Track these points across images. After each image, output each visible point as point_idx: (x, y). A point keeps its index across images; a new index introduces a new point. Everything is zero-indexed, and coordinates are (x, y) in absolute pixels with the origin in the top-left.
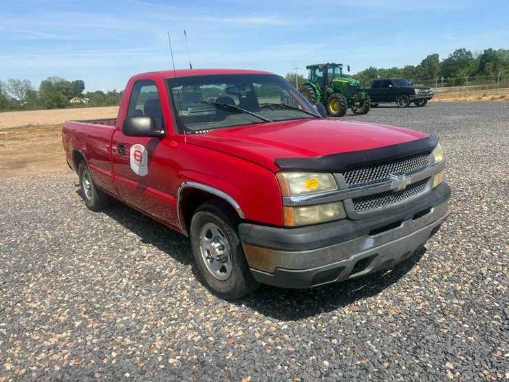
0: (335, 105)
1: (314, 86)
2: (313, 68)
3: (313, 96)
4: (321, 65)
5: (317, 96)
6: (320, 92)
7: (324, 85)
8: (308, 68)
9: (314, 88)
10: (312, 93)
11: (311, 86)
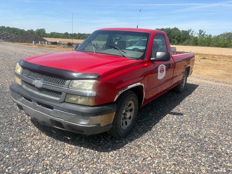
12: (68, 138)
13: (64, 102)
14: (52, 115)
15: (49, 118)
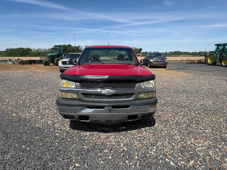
0: (225, 62)
1: (217, 53)
2: (218, 45)
3: (215, 57)
4: (222, 44)
5: (217, 57)
6: (220, 56)
7: (222, 52)
8: (216, 45)
9: (217, 54)
10: (215, 56)
11: (215, 53)
12: (123, 128)
13: (136, 99)
14: (129, 112)
15: (127, 115)
